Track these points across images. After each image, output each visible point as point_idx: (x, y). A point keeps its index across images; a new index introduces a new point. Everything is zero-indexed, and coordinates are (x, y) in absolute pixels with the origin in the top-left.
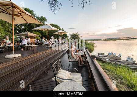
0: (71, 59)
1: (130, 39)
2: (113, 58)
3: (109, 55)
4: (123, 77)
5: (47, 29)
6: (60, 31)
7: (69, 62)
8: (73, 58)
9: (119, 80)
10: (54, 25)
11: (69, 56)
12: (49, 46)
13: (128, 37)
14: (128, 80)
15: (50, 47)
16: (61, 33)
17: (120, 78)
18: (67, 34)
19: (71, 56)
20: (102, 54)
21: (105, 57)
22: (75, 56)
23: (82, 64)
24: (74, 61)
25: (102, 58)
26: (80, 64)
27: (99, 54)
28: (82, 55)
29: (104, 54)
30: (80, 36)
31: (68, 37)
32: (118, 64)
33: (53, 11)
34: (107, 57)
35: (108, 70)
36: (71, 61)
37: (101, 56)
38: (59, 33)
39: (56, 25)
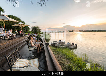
0: (30, 48)
1: (69, 32)
2: (61, 44)
3: (59, 42)
4: (66, 54)
5: (4, 20)
6: (21, 23)
7: (29, 51)
8: (32, 47)
9: (64, 57)
10: (14, 17)
11: (29, 46)
12: (7, 37)
13: (68, 31)
14: (68, 56)
15: (8, 39)
16: (21, 25)
17: (64, 55)
18: (28, 26)
19: (31, 46)
20: (55, 42)
21: (57, 44)
22: (34, 45)
23: (41, 51)
24: (33, 49)
25: (55, 45)
26: (39, 51)
27: (53, 42)
28: (40, 44)
29: (56, 41)
30: (40, 29)
31: (30, 29)
32: (63, 47)
33: (12, 3)
34: (58, 44)
35: (58, 52)
36: (30, 50)
37: (55, 43)
38: (19, 25)
39: (17, 17)
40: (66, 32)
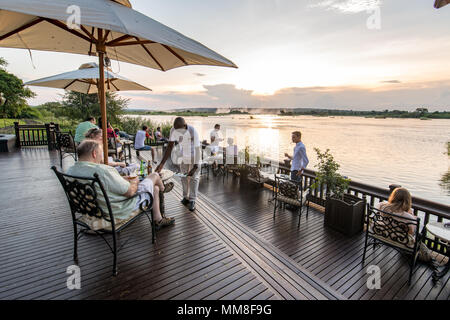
40: (220, 114)
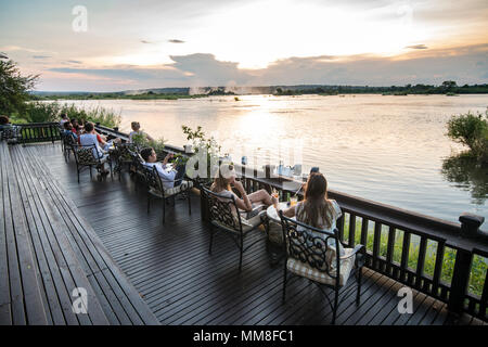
40: (196, 96)
